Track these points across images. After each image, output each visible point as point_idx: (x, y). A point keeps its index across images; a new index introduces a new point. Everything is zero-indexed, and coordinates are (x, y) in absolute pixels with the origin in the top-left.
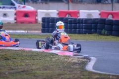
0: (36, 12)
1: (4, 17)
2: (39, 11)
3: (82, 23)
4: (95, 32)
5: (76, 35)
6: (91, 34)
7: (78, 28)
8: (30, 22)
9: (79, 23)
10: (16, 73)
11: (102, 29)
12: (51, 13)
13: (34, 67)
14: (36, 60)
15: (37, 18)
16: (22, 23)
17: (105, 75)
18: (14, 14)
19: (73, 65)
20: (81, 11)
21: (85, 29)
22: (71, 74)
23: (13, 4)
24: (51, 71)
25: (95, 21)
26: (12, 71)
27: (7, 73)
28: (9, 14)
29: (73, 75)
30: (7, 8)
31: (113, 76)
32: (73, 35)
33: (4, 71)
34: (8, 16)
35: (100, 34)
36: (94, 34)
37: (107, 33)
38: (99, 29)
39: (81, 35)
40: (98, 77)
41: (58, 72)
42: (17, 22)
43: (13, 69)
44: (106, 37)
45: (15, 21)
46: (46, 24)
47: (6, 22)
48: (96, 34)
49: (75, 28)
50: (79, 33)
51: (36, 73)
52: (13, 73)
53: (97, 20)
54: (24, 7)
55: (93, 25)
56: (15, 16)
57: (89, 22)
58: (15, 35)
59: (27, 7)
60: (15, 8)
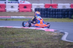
0: (31, 5)
1: (11, 8)
2: (33, 4)
3: (60, 11)
5: (56, 19)
7: (57, 15)
8: (28, 11)
9: (58, 11)
10: (19, 42)
12: (41, 5)
13: (30, 39)
14: (31, 34)
19: (54, 37)
20: (59, 4)
22: (52, 43)
24: (40, 41)
25: (67, 10)
26: (17, 41)
27: (13, 42)
28: (14, 6)
29: (54, 43)
30: (14, 3)
32: (54, 19)
33: (11, 41)
34: (14, 8)
36: (67, 18)
38: (70, 15)
39: (59, 19)
40: (69, 44)
42: (20, 11)
43: (17, 40)
45: (18, 11)
49: (55, 15)
50: (58, 17)
51: (31, 42)
52: (17, 42)
53: (69, 10)
54: (24, 2)
55: (66, 12)
56: (19, 8)
57: (64, 11)
58: (18, 19)
59: (26, 2)
60: (18, 3)
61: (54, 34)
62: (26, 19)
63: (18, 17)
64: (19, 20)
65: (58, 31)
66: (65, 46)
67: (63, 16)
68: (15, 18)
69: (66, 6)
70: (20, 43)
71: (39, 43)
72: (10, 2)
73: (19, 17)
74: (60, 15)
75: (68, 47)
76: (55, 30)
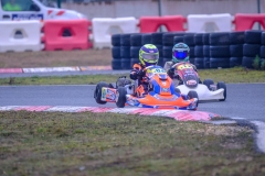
0: (90, 24)
1: (15, 38)
2: (95, 20)
3: (207, 44)
4: (238, 63)
6: (228, 67)
8: (77, 48)
9: (200, 44)
10: (103, 166)
11: (254, 56)
12: (124, 23)
13: (140, 152)
14: (133, 135)
15: (91, 36)
16: (58, 49)
18: (38, 30)
20: (190, 17)
21: (213, 57)
23: (35, 8)
24: (184, 160)
26: (93, 163)
27: (82, 168)
28: (27, 30)
30: (23, 17)
33: (72, 163)
34: (27, 36)
35: (250, 67)
36: (235, 69)
38: (247, 56)
39: (207, 71)
41: (200, 161)
42: (48, 48)
43: (91, 159)
45: (43, 46)
46: (122, 49)
47: (22, 50)
48: (241, 68)
50: (202, 67)
51: (150, 165)
52: (97, 168)
54: (60, 14)
55: (231, 46)
56: (42, 35)
58: (55, 78)
59: (68, 12)
60: (41, 16)
61: (218, 132)
62: (86, 76)
63: (50, 70)
64: (59, 81)
65: (224, 119)
68: (41, 73)
69: (218, 24)
70: (108, 169)
71: (183, 169)
72: (10, 14)
73: (55, 69)
74: (208, 56)
76: (214, 115)
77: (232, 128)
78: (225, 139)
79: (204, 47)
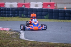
3: (10, 10)
4: (18, 16)
5: (6, 18)
7: (7, 14)
9: (8, 10)
11: (22, 14)
17: (34, 42)
19: (11, 36)
20: (6, 3)
22: (13, 42)
29: (15, 42)
31: (39, 42)
32: (5, 17)
35: (21, 17)
36: (17, 17)
37: (25, 16)
39: (9, 18)
40: (31, 43)
41: (5, 41)
44: (24, 18)
48: (18, 17)
49: (5, 13)
50: (8, 16)
55: (16, 11)
57: (14, 9)
61: (10, 33)
65: (12, 30)
66: (27, 45)
67: (13, 15)
69: (13, 5)
74: (10, 14)
75: (30, 46)
76: (10, 29)
77: (14, 33)
78: (12, 35)
79: (9, 11)
